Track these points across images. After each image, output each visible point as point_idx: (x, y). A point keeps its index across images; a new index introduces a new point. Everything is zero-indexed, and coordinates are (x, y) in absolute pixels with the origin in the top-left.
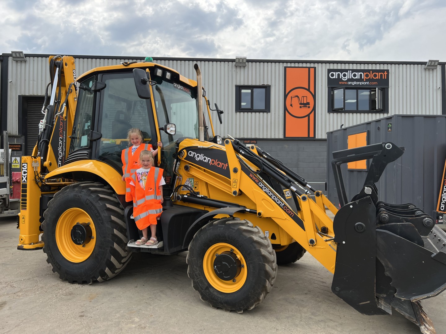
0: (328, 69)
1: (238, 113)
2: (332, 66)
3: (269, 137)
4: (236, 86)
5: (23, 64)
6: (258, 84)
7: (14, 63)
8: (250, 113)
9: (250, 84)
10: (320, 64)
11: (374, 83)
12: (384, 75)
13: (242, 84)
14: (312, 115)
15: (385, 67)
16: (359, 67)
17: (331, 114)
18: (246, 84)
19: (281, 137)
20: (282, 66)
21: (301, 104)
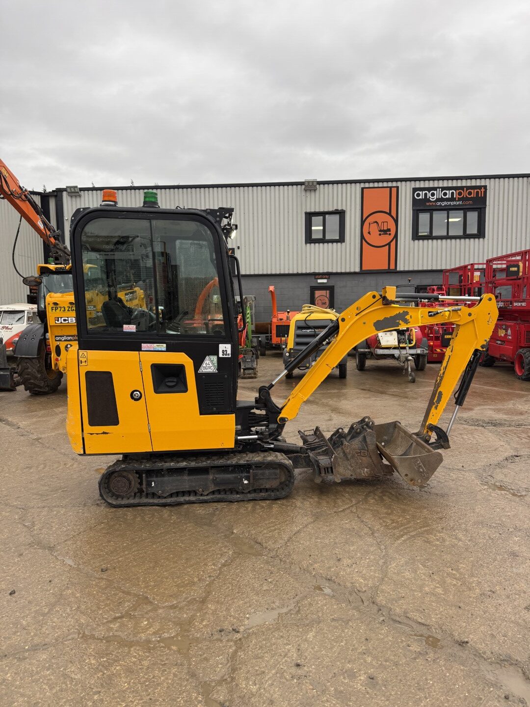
0: (413, 188)
1: (308, 245)
2: (418, 185)
3: (343, 271)
4: (306, 213)
5: (78, 199)
6: (331, 209)
7: (69, 198)
8: (321, 244)
9: (322, 210)
10: (404, 183)
11: (468, 203)
12: (481, 192)
13: (313, 210)
14: (393, 243)
15: (483, 182)
16: (450, 184)
17: (416, 241)
18: (317, 210)
19: (357, 270)
20: (358, 187)
21: (380, 231)
